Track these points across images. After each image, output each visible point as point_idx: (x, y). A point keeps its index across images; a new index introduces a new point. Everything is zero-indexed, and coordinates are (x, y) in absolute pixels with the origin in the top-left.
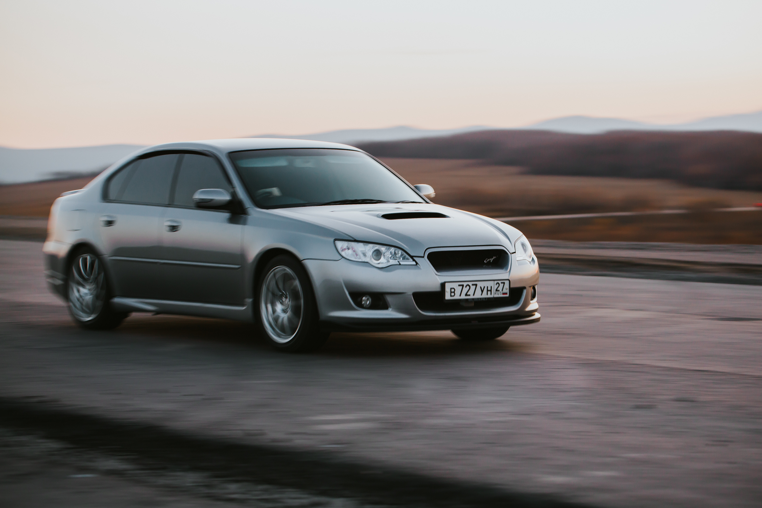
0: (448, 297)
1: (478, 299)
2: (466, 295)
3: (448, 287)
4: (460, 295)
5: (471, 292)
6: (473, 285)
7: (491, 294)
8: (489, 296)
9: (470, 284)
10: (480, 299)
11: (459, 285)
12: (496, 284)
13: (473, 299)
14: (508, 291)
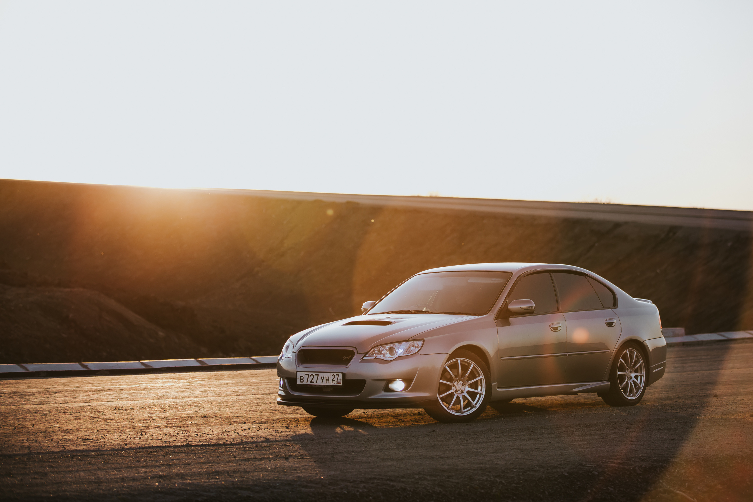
0: (299, 382)
1: (319, 385)
2: (311, 382)
3: (299, 375)
4: (307, 382)
5: (315, 380)
6: (316, 375)
7: (329, 383)
8: (328, 384)
9: (314, 374)
10: (321, 385)
11: (306, 374)
12: (332, 376)
13: (316, 385)
14: (341, 381)
